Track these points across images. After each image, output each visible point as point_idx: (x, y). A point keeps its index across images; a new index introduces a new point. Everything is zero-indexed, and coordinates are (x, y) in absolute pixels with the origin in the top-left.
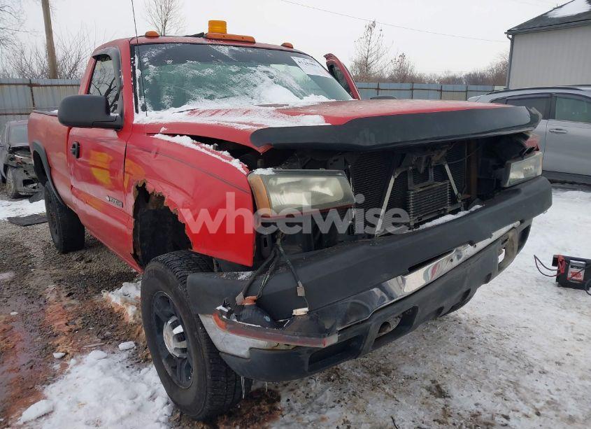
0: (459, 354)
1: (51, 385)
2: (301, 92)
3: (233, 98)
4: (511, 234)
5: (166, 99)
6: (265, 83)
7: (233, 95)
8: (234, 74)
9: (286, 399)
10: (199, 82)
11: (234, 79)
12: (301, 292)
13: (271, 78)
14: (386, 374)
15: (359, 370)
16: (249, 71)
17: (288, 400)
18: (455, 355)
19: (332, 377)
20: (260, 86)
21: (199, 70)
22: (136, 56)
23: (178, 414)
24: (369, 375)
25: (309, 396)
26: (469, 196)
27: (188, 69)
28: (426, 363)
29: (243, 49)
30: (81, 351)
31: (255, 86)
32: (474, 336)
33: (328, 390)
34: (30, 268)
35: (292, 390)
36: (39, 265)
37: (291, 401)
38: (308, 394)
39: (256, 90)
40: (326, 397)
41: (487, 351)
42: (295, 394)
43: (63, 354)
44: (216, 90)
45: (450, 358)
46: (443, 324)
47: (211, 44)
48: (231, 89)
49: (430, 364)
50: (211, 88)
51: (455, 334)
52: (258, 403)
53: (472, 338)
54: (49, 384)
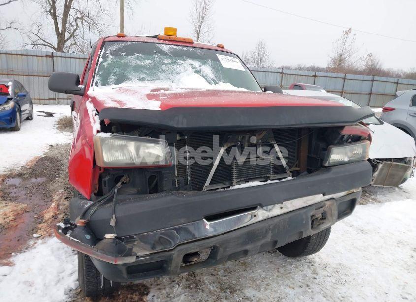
0: (296, 288)
1: (22, 254)
2: (214, 80)
3: (159, 81)
4: (328, 203)
5: (112, 78)
6: (186, 72)
7: (159, 79)
8: (165, 64)
9: (152, 294)
10: (138, 68)
11: (164, 68)
12: (112, 223)
13: (193, 69)
14: (231, 292)
15: (214, 285)
16: (178, 63)
17: (154, 296)
18: (293, 288)
19: (191, 286)
20: (182, 74)
21: (141, 61)
22: (103, 49)
23: (80, 290)
24: (219, 290)
25: (169, 296)
26: (299, 169)
27: (133, 60)
28: (266, 290)
29: (180, 48)
30: (50, 236)
31: (178, 74)
32: (317, 278)
33: (183, 295)
34: (57, 177)
35: (160, 289)
36: (62, 176)
37: (155, 297)
38: (169, 294)
39: (178, 77)
40: (179, 299)
41: (320, 290)
42: (160, 292)
43: (40, 235)
44: (148, 75)
45: (288, 290)
46: (298, 263)
47: (158, 43)
48: (159, 74)
49: (269, 291)
50: (145, 73)
51: (303, 273)
52: (132, 294)
53: (315, 278)
54: (21, 253)
